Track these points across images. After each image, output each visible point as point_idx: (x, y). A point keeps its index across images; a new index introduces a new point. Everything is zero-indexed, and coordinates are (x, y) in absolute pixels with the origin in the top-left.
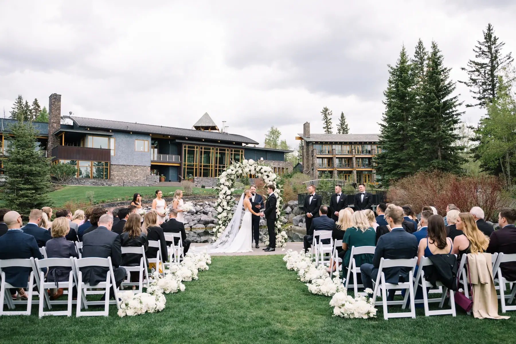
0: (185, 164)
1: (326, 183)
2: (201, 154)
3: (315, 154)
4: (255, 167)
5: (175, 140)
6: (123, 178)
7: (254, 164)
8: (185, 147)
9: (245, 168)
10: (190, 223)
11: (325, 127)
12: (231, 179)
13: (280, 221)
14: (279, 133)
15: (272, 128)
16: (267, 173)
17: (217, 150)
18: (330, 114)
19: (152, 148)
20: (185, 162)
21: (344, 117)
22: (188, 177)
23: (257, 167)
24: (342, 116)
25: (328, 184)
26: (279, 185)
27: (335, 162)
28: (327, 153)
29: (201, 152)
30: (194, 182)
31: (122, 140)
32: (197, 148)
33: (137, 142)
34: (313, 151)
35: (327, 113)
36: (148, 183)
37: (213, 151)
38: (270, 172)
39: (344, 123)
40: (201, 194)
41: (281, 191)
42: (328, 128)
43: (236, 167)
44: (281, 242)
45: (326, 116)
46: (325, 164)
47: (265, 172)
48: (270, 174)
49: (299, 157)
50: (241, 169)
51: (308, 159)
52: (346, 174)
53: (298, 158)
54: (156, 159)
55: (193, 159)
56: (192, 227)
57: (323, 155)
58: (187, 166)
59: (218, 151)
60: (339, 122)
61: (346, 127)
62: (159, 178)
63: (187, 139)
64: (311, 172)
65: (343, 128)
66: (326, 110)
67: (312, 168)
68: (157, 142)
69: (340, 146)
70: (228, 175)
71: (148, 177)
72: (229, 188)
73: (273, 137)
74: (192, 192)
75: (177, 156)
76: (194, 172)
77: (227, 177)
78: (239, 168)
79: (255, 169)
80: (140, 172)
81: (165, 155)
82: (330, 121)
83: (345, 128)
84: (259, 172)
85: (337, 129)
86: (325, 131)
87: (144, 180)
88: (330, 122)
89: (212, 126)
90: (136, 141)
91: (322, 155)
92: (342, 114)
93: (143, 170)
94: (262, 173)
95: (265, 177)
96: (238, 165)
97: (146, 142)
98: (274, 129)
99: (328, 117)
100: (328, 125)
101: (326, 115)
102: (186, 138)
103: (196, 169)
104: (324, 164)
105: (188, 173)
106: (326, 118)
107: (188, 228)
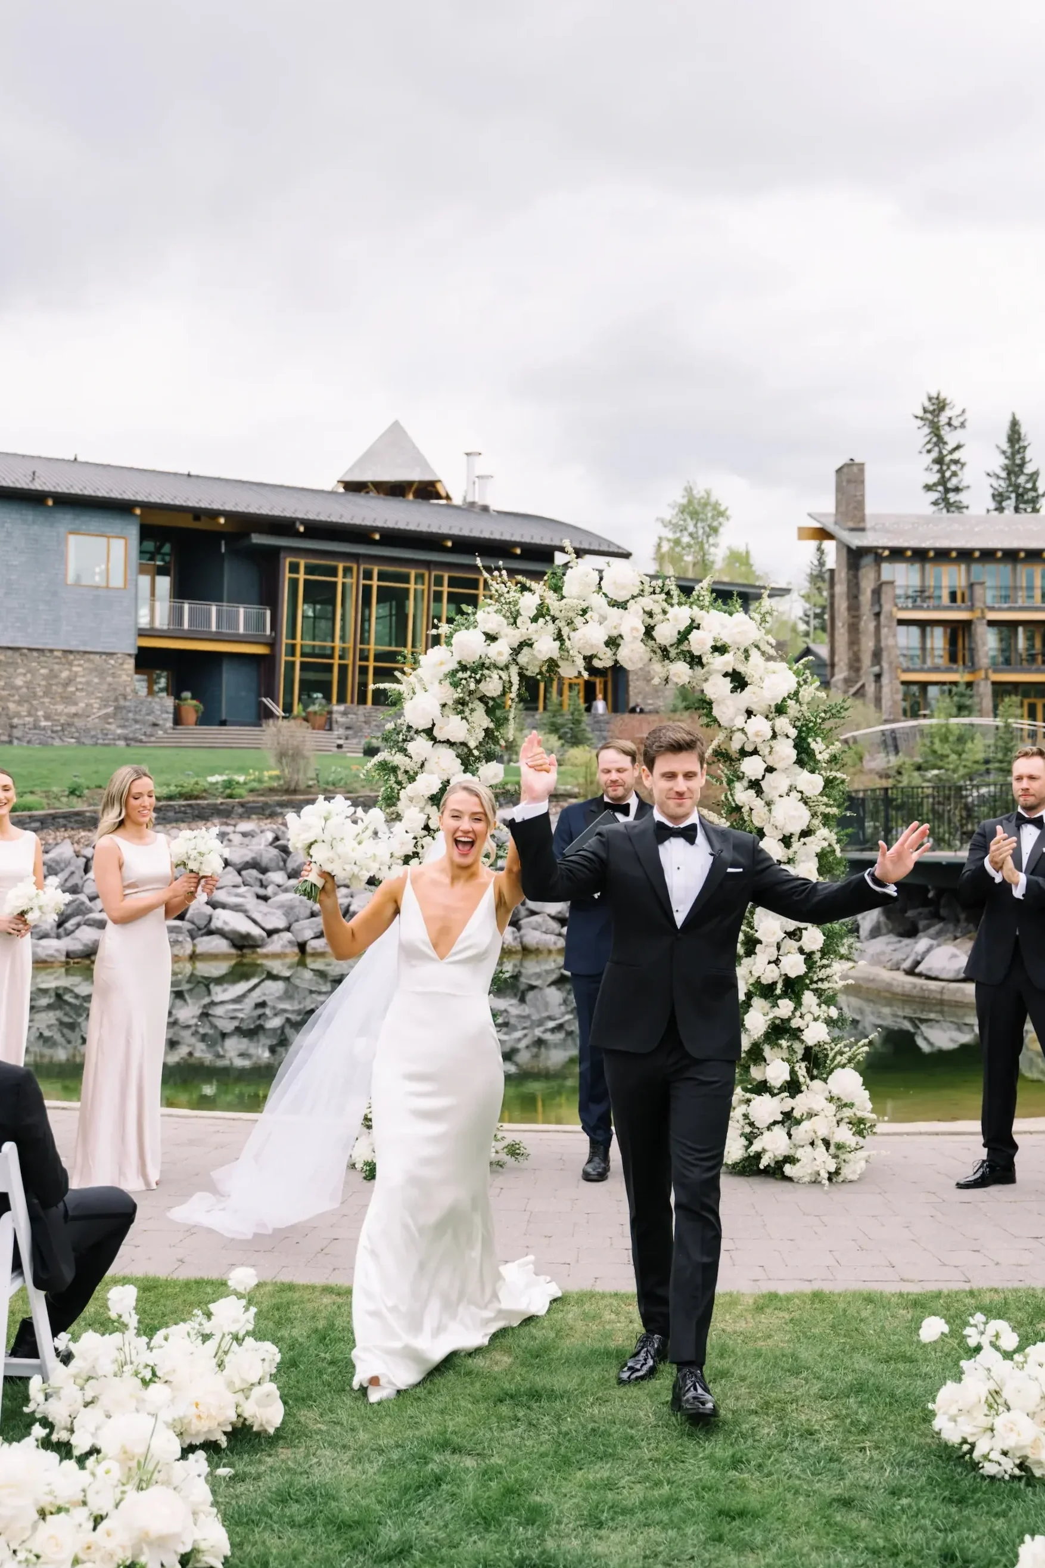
0: (293, 646)
1: (961, 739)
2: (367, 602)
3: (887, 607)
4: (650, 614)
5: (247, 535)
6: (12, 706)
7: (642, 593)
8: (294, 568)
9: (578, 621)
10: (296, 926)
11: (935, 485)
12: (483, 699)
13: (819, 993)
14: (721, 514)
15: (689, 490)
16: (728, 657)
17: (439, 581)
18: (955, 423)
19: (142, 571)
20: (294, 637)
21: (1019, 439)
22: (305, 707)
23: (659, 617)
24: (1015, 435)
25: (969, 745)
26: (817, 745)
27: (984, 644)
28: (946, 600)
29: (367, 590)
30: (331, 729)
31: (9, 534)
32: (347, 571)
33: (74, 542)
34: (877, 593)
35: (943, 419)
36: (119, 731)
37: (419, 587)
38: (755, 654)
39: (1022, 466)
40: (356, 785)
41: (829, 783)
42: (947, 490)
43: (514, 619)
44: (827, 1143)
45: (936, 431)
46: (937, 653)
47: (720, 649)
48: (754, 668)
49: (807, 623)
50: (551, 628)
51: (854, 629)
52: (1032, 700)
53: (802, 627)
54: (161, 622)
55: (330, 624)
56: (309, 949)
57: (928, 609)
58: (303, 655)
59: (445, 589)
60: (997, 463)
61: (1029, 486)
62: (171, 709)
63: (302, 529)
64: (871, 689)
65: (1018, 486)
66: (939, 405)
67: (876, 669)
68: (167, 548)
69: (1005, 569)
70: (464, 668)
71: (122, 702)
72: (468, 762)
73: (691, 529)
74: (311, 774)
75: (254, 609)
76: (330, 683)
77: (455, 685)
78: (534, 620)
79: (649, 631)
80: (88, 683)
81: (200, 605)
82: (956, 456)
83: (1027, 490)
84: (673, 652)
85: (991, 491)
86: (935, 503)
87: (107, 716)
88: (956, 462)
89: (420, 482)
90: (72, 539)
91: (920, 608)
92: (1014, 424)
93: (101, 673)
94: (695, 661)
95: (717, 688)
96: (528, 603)
97: (118, 547)
98: (699, 492)
99: (946, 438)
100: (948, 474)
101: (938, 429)
102: (298, 524)
103: (343, 669)
104: (928, 653)
105: (308, 687)
106: (936, 444)
107: (288, 950)
